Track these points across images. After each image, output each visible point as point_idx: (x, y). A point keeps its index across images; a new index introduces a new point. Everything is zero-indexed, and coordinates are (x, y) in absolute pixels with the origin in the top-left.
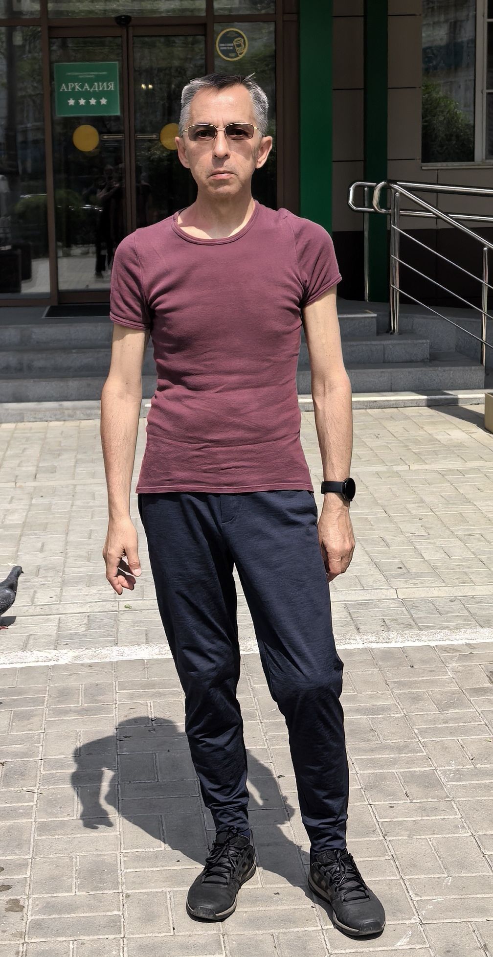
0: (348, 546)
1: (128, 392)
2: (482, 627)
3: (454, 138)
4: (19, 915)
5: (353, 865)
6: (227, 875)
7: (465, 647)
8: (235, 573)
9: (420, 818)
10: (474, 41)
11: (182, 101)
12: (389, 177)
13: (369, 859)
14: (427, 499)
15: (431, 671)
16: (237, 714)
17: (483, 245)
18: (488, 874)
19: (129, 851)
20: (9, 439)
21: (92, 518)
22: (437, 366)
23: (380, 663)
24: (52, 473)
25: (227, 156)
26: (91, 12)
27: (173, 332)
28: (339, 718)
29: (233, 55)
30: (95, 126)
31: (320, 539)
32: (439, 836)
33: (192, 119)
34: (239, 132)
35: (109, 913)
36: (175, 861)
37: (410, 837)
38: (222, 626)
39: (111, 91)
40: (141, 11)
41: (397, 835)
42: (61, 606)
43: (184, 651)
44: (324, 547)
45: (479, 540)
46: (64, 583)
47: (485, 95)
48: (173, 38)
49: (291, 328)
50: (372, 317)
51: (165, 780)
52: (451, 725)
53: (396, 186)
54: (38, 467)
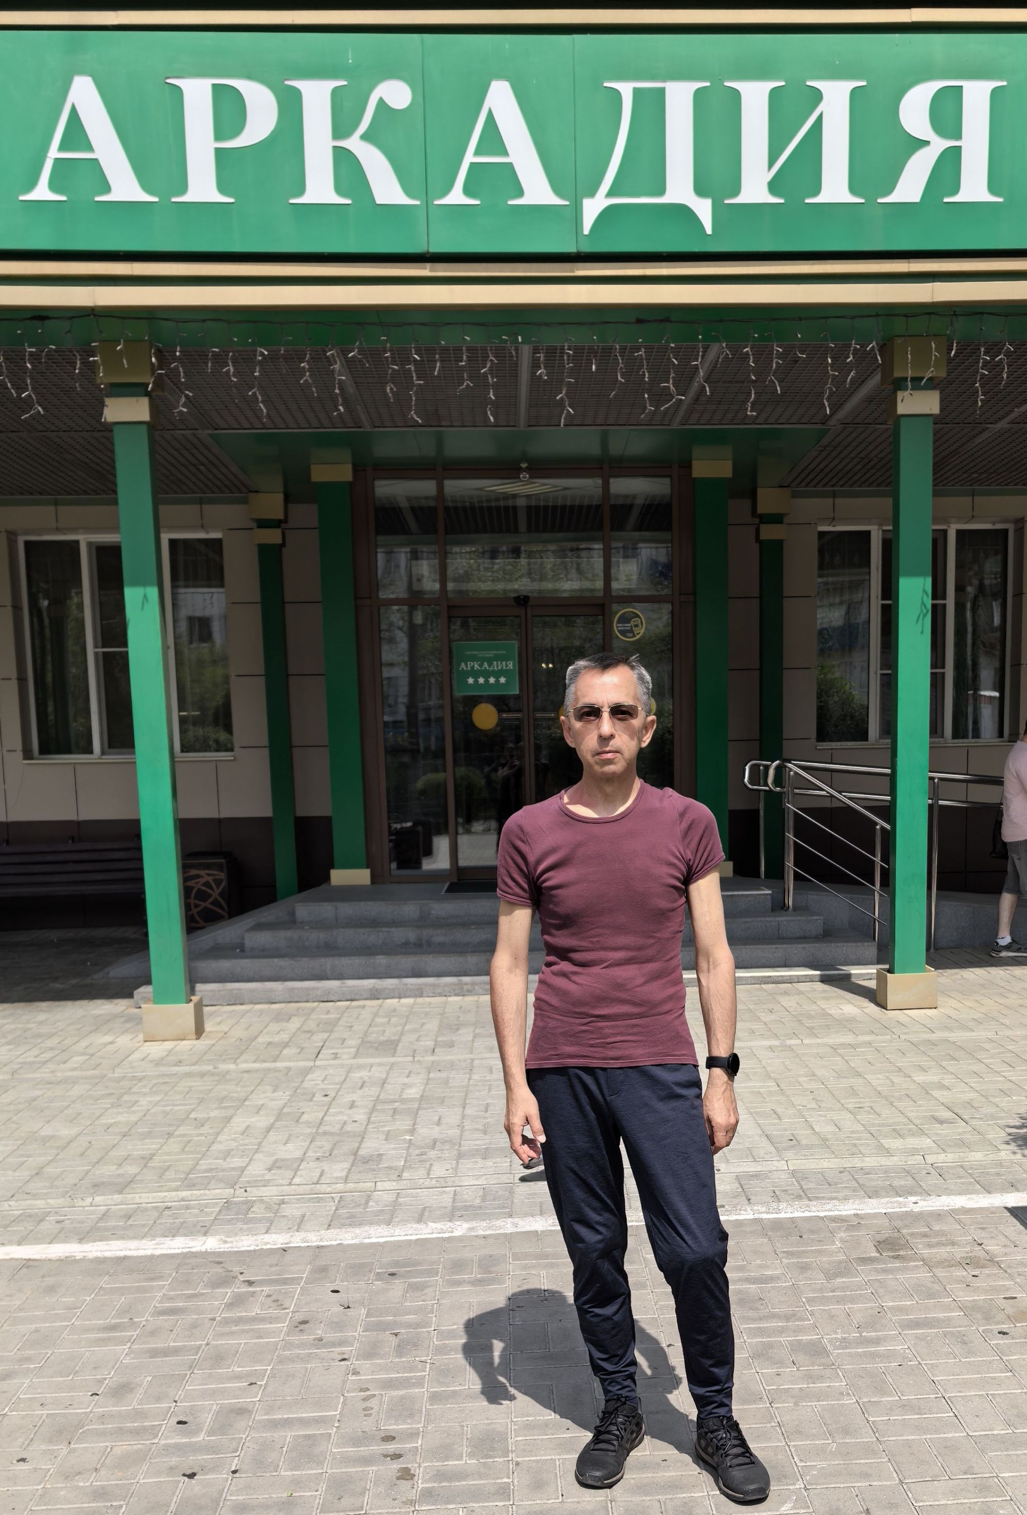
0: (733, 1120)
1: (516, 967)
2: (870, 1197)
3: (848, 718)
4: (409, 1483)
5: (740, 1432)
6: (615, 1443)
7: (853, 1218)
8: (622, 1146)
9: (806, 1386)
10: (868, 622)
11: (567, 681)
12: (785, 756)
13: (756, 1426)
14: (819, 1072)
15: (820, 1241)
16: (624, 1284)
17: (876, 824)
18: (871, 1440)
19: (519, 1419)
20: (408, 1013)
21: (489, 1091)
22: (831, 942)
23: (770, 1233)
24: (451, 1047)
25: (612, 736)
26: (493, 591)
27: (560, 910)
28: (724, 1288)
29: (631, 635)
30: (495, 706)
31: (705, 1113)
32: (824, 1403)
33: (577, 700)
34: (624, 713)
35: (499, 1481)
36: (564, 1429)
37: (796, 1404)
38: (609, 1197)
39: (509, 670)
40: (540, 591)
41: (784, 1402)
42: (457, 1178)
43: (572, 1223)
44: (709, 1121)
45: (869, 1113)
46: (460, 1156)
47: (879, 676)
48: (574, 618)
49: (675, 905)
50: (767, 894)
51: (556, 1350)
52: (838, 1294)
53: (790, 765)
54: (436, 1041)
